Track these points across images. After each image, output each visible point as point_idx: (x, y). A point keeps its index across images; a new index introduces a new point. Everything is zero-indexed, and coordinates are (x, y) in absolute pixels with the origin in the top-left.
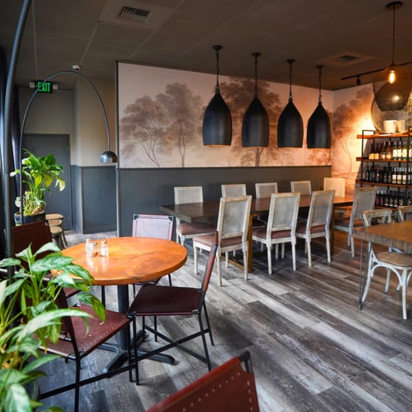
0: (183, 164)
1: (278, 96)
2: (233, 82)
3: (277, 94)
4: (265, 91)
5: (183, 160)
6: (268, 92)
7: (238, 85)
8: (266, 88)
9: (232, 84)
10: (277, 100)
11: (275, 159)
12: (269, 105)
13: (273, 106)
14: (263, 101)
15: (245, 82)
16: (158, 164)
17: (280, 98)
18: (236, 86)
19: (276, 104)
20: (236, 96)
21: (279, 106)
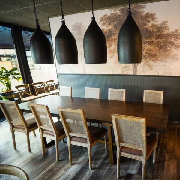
0: (85, 72)
1: (154, 14)
2: (112, 12)
3: (153, 13)
4: (141, 13)
5: (84, 70)
6: (144, 13)
7: (117, 13)
8: (142, 10)
9: (112, 14)
10: (153, 19)
11: (151, 69)
12: (145, 24)
13: (149, 24)
14: (139, 22)
15: (122, 9)
16: (72, 72)
17: (156, 16)
18: (115, 15)
19: (152, 22)
20: (116, 23)
21: (156, 23)
